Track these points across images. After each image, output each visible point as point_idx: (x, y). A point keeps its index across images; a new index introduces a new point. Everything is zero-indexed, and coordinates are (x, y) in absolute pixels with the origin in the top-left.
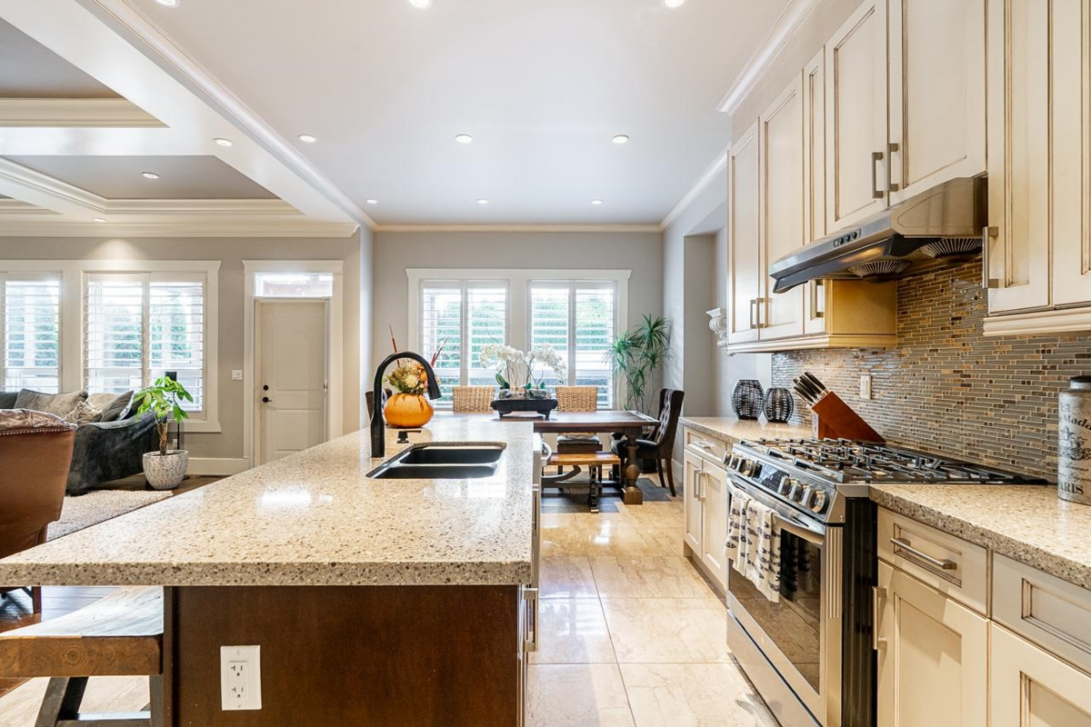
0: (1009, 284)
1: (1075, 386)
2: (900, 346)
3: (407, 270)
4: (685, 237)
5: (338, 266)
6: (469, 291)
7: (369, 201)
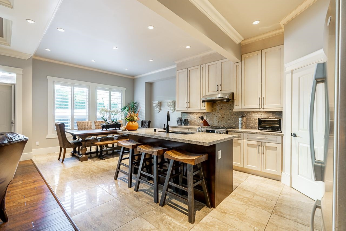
0: (236, 106)
1: (241, 117)
2: (212, 112)
3: (47, 76)
4: (146, 83)
5: (20, 71)
6: (75, 88)
7: (46, 50)
